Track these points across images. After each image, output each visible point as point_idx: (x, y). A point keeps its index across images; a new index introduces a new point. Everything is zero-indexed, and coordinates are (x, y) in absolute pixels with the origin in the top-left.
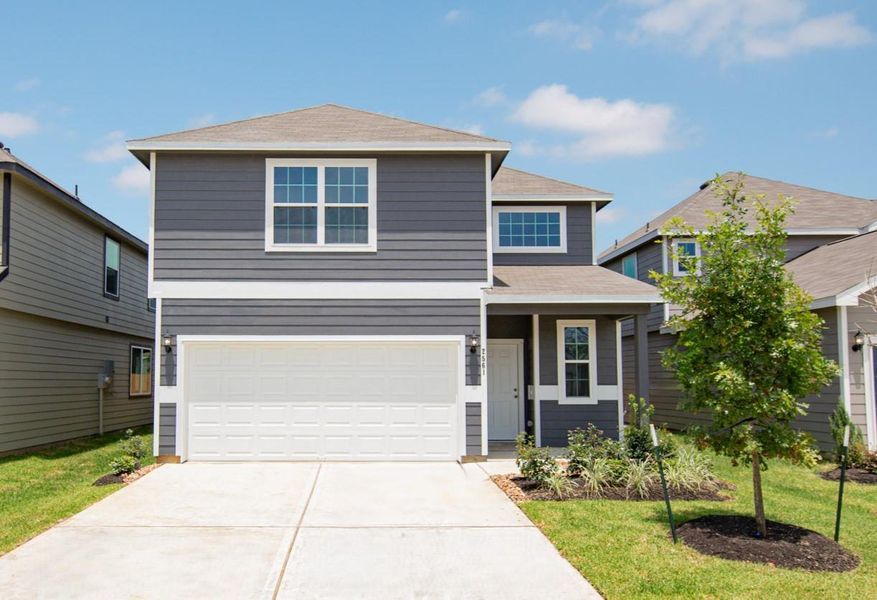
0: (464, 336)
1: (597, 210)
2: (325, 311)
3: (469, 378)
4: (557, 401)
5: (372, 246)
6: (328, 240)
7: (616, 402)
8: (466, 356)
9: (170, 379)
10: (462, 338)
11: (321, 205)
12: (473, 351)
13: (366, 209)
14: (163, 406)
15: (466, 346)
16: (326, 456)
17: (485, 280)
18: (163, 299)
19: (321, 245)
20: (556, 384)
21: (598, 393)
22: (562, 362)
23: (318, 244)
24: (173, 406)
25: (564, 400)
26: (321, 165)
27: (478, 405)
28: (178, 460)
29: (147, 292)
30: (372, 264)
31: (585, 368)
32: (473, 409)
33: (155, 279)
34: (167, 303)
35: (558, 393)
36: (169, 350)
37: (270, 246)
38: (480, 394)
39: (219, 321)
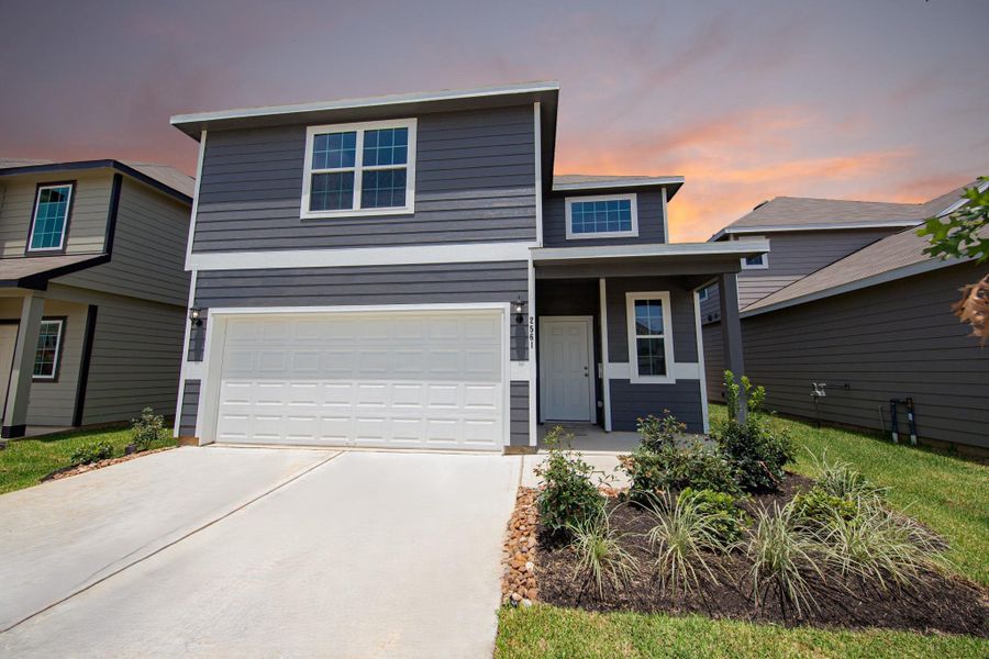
0: (509, 304)
1: (668, 200)
2: (358, 279)
3: (515, 351)
4: (629, 380)
5: (410, 207)
6: (364, 205)
7: (698, 381)
8: (511, 326)
9: (197, 355)
10: (507, 306)
11: (358, 169)
12: (519, 319)
13: (404, 170)
14: (188, 383)
15: (511, 314)
16: (357, 440)
17: (534, 239)
18: (198, 272)
19: (357, 210)
20: (627, 361)
21: (676, 371)
22: (633, 337)
23: (354, 208)
24: (197, 383)
25: (636, 379)
26: (360, 129)
27: (526, 384)
28: (196, 442)
29: (184, 266)
30: (411, 228)
31: (660, 344)
32: (518, 388)
33: (193, 252)
34: (203, 275)
35: (629, 371)
36: (200, 323)
37: (305, 213)
38: (526, 371)
39: (248, 292)
